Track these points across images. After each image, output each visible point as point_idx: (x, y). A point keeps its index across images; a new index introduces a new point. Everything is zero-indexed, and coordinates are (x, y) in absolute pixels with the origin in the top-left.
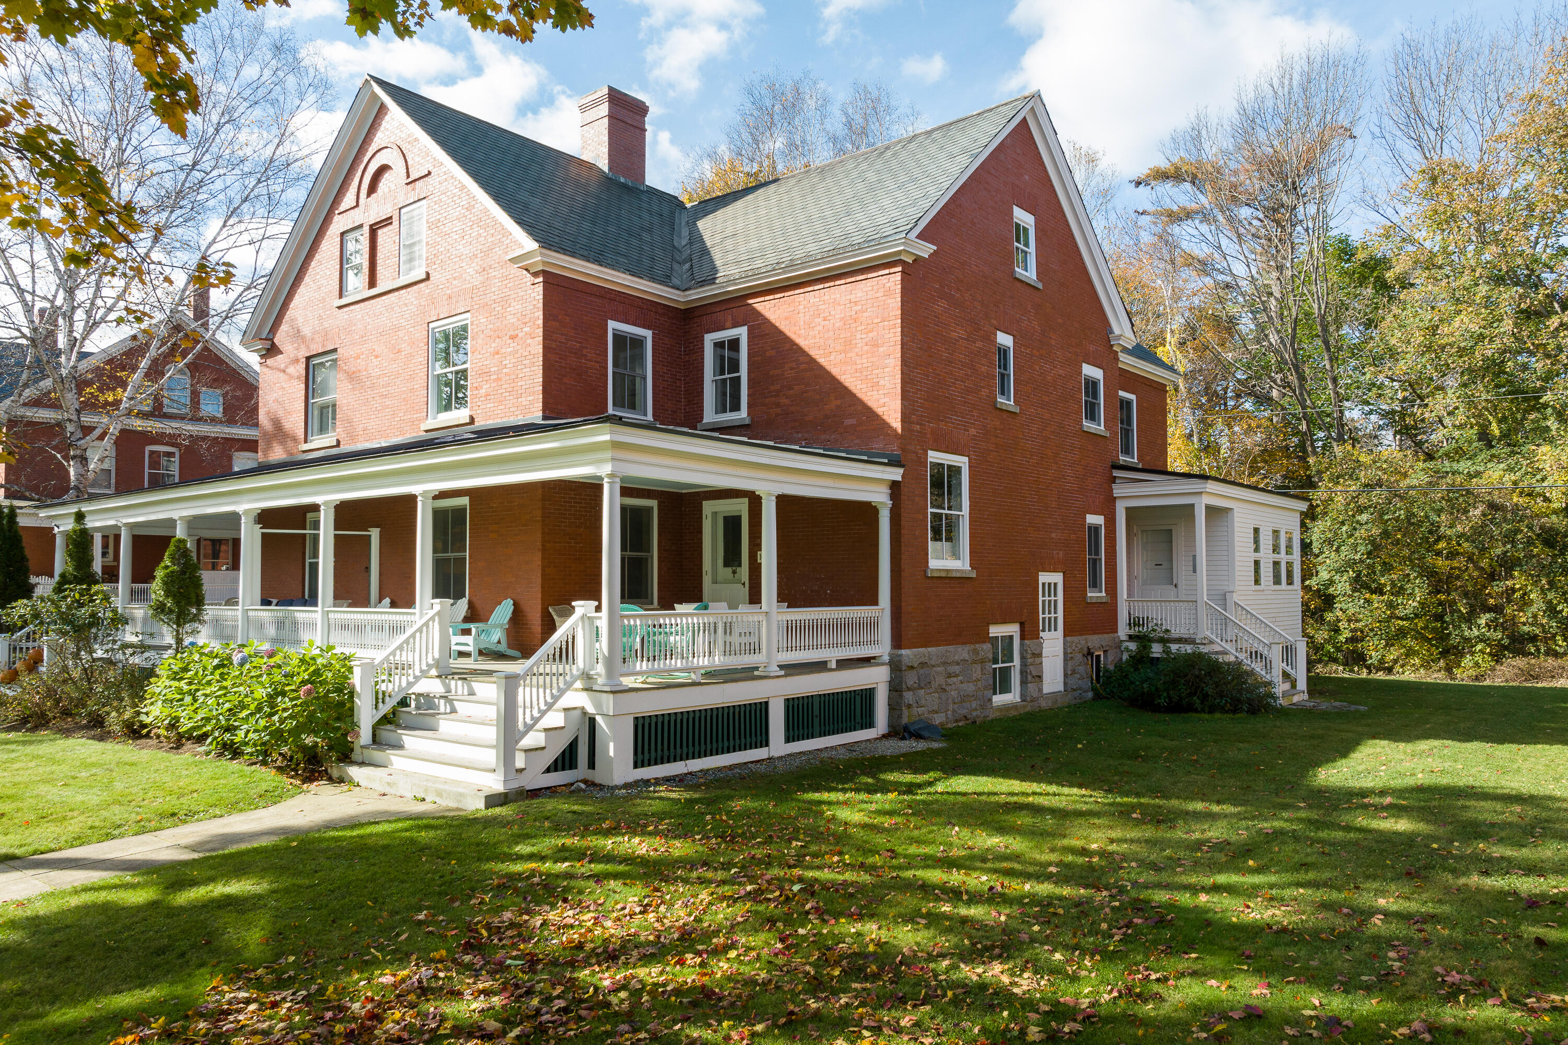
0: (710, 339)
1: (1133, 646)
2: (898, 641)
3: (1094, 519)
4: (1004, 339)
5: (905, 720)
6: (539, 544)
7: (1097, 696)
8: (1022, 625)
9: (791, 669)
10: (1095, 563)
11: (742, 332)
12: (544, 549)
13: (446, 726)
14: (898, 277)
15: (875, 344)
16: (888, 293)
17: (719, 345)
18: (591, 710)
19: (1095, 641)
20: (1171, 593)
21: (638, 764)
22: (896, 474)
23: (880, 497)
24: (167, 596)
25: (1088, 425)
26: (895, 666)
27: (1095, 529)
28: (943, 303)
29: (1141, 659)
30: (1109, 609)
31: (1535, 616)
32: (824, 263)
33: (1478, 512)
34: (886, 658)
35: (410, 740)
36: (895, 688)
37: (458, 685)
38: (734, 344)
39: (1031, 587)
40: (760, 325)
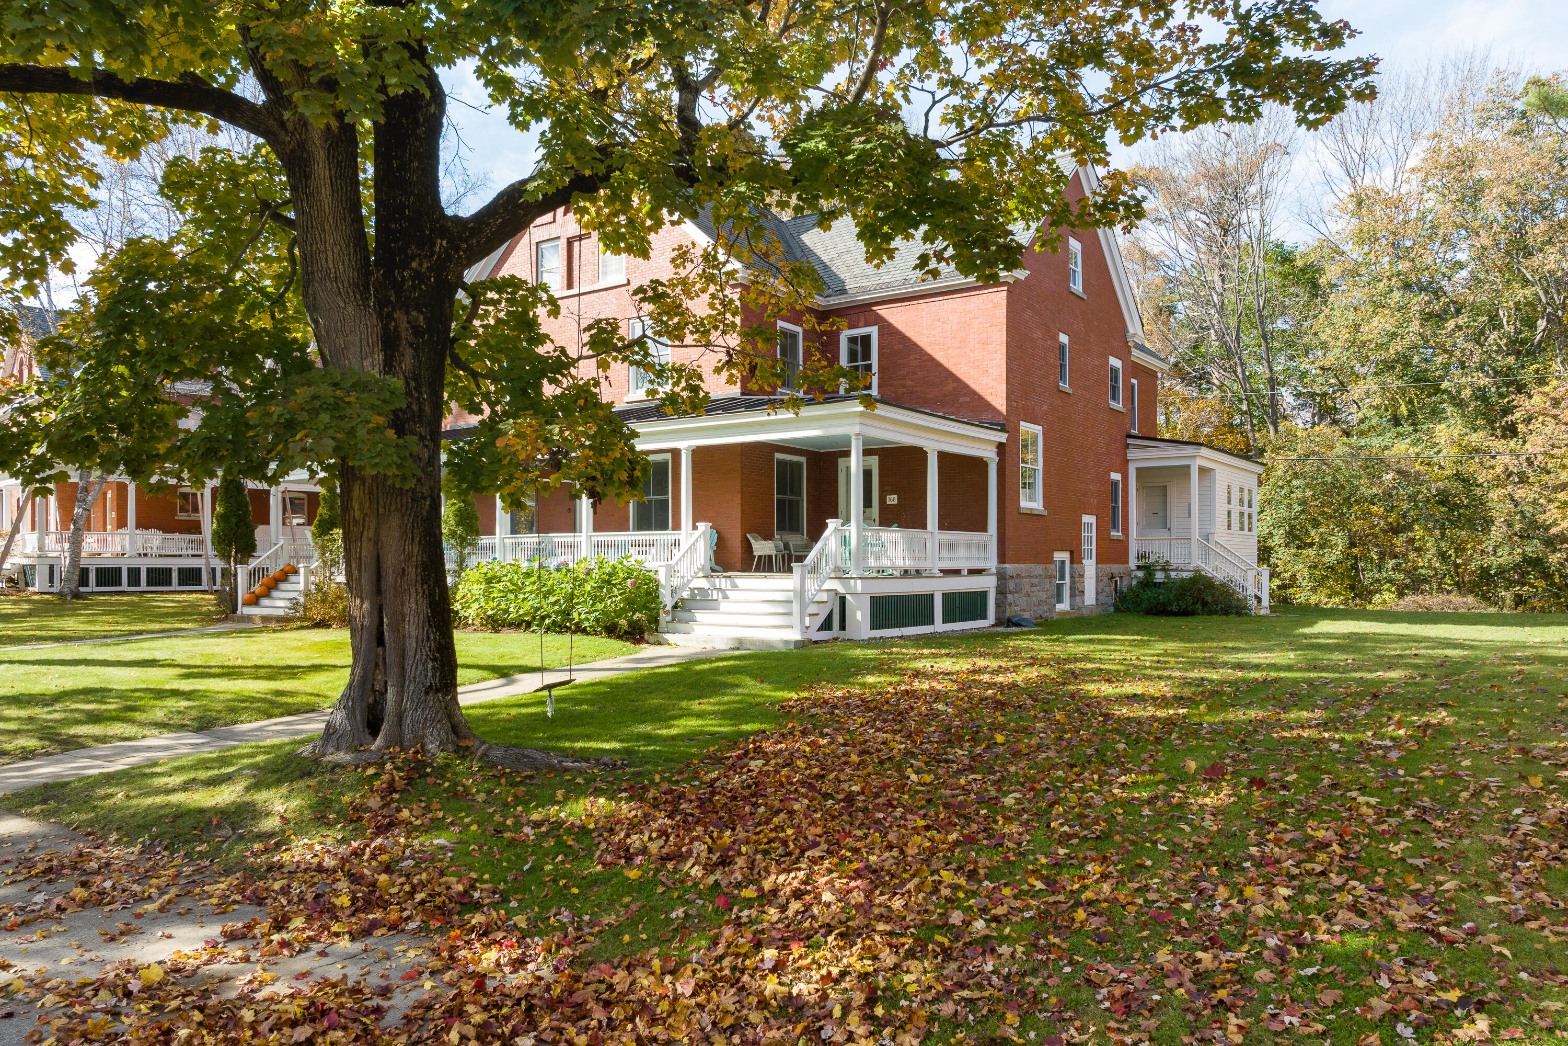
0: (845, 335)
1: (1140, 574)
2: (1002, 558)
3: (1116, 476)
4: (1064, 338)
5: (1008, 615)
6: (738, 488)
7: (1118, 610)
8: (1072, 553)
9: (947, 572)
10: (1115, 509)
11: (873, 331)
12: (742, 492)
13: (724, 606)
14: (1005, 294)
15: (985, 343)
16: (996, 305)
17: (852, 340)
18: (842, 590)
19: (1116, 568)
20: (1163, 534)
21: (873, 627)
22: (1002, 437)
23: (989, 454)
24: (457, 525)
25: (1113, 404)
26: (1001, 576)
27: (1115, 484)
28: (1029, 312)
29: (1147, 583)
30: (1123, 545)
33: (1389, 477)
34: (994, 570)
35: (700, 616)
36: (1001, 592)
37: (722, 582)
38: (866, 339)
39: (1078, 525)
40: (890, 325)
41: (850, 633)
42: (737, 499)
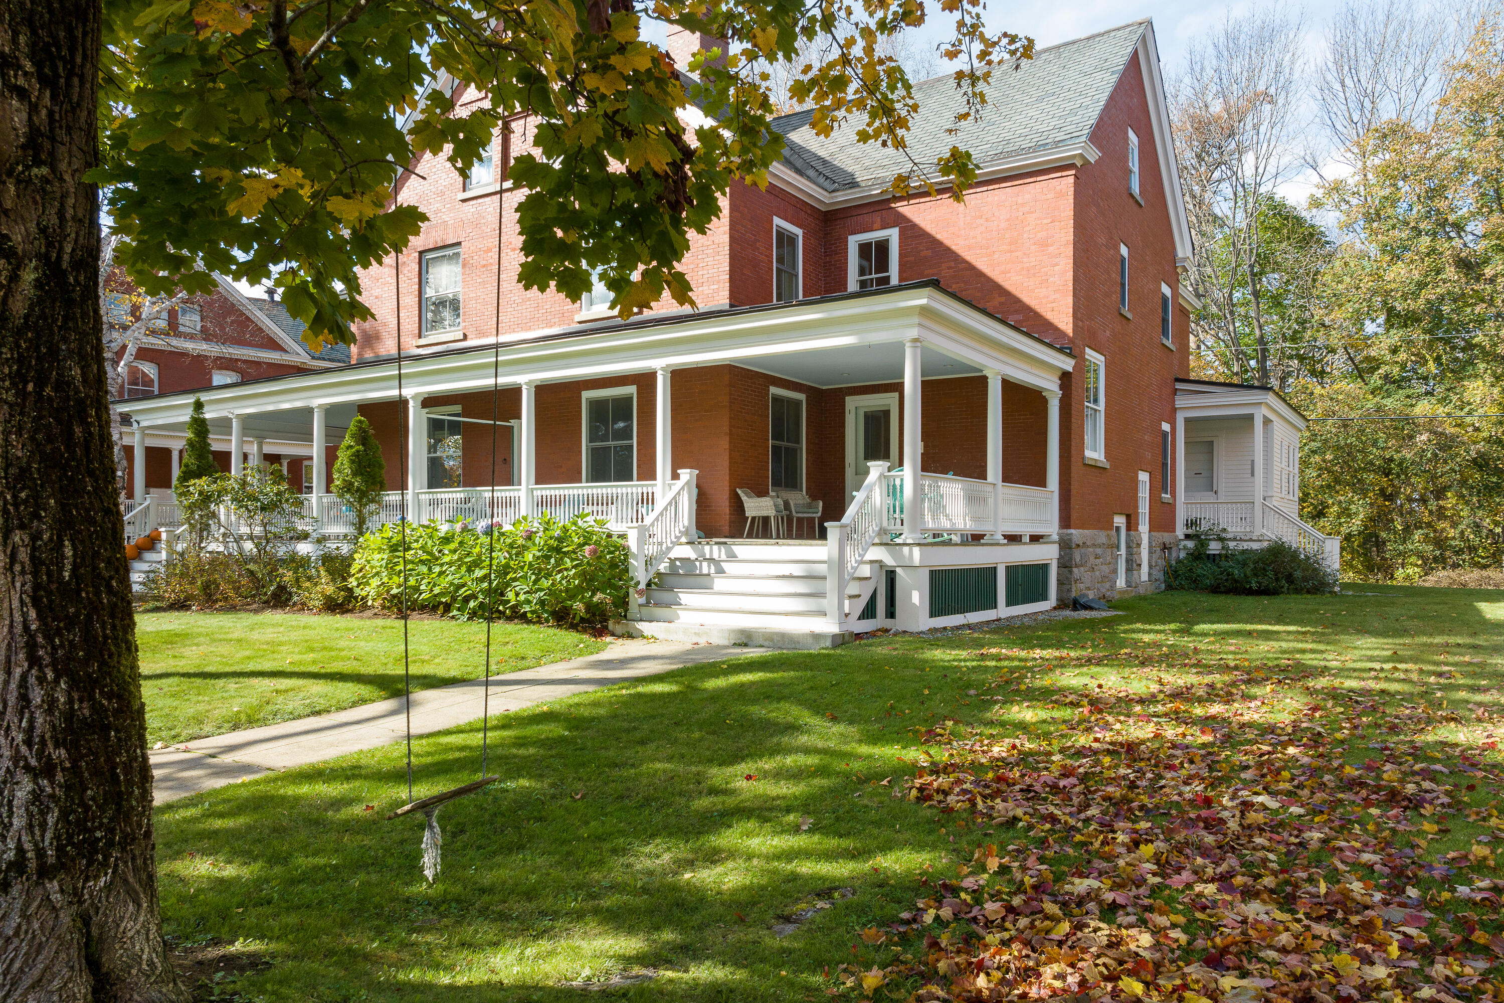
0: (853, 242)
1: (1190, 544)
2: (1066, 521)
3: (1166, 427)
4: (1124, 251)
5: (1073, 594)
6: (726, 429)
7: (1169, 587)
8: (1128, 517)
10: (1165, 465)
11: (893, 235)
12: (731, 434)
13: (719, 583)
14: (1071, 180)
15: (1043, 244)
16: (1060, 195)
17: (864, 249)
18: (890, 561)
19: (1166, 537)
20: (1209, 497)
21: (933, 614)
22: (1068, 364)
23: (1050, 385)
24: (354, 474)
25: (1165, 341)
26: (1065, 545)
27: (1165, 434)
28: (1094, 209)
29: (1199, 555)
30: (1171, 508)
31: (1462, 532)
32: (992, 166)
33: (1424, 437)
34: (1055, 537)
35: (686, 597)
36: (1065, 564)
37: (713, 550)
38: (883, 247)
39: (1135, 481)
40: (915, 226)
41: (901, 623)
42: (724, 444)
